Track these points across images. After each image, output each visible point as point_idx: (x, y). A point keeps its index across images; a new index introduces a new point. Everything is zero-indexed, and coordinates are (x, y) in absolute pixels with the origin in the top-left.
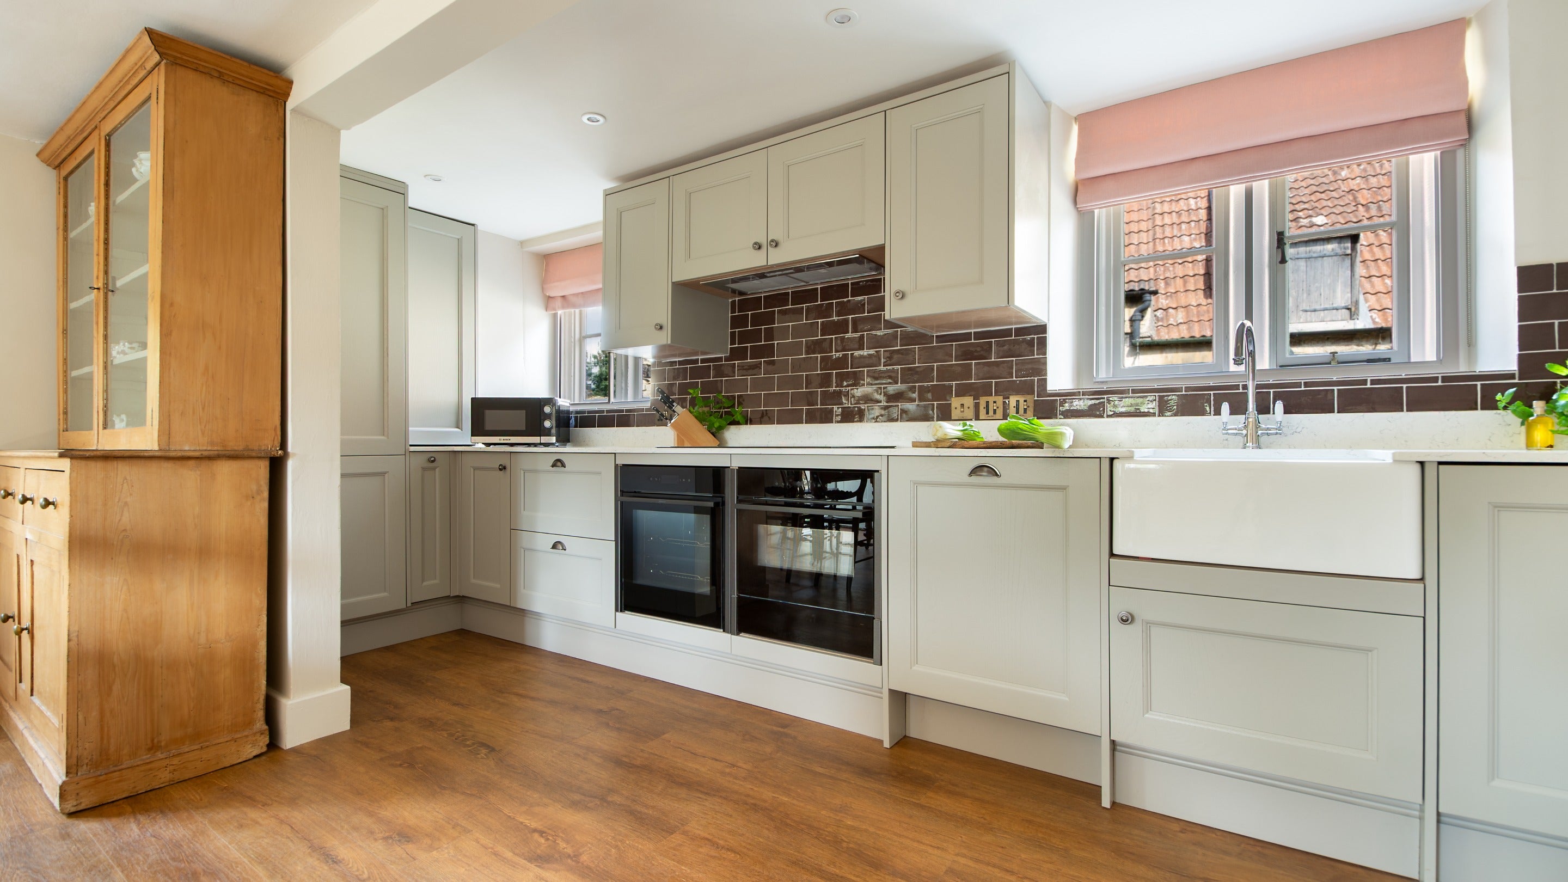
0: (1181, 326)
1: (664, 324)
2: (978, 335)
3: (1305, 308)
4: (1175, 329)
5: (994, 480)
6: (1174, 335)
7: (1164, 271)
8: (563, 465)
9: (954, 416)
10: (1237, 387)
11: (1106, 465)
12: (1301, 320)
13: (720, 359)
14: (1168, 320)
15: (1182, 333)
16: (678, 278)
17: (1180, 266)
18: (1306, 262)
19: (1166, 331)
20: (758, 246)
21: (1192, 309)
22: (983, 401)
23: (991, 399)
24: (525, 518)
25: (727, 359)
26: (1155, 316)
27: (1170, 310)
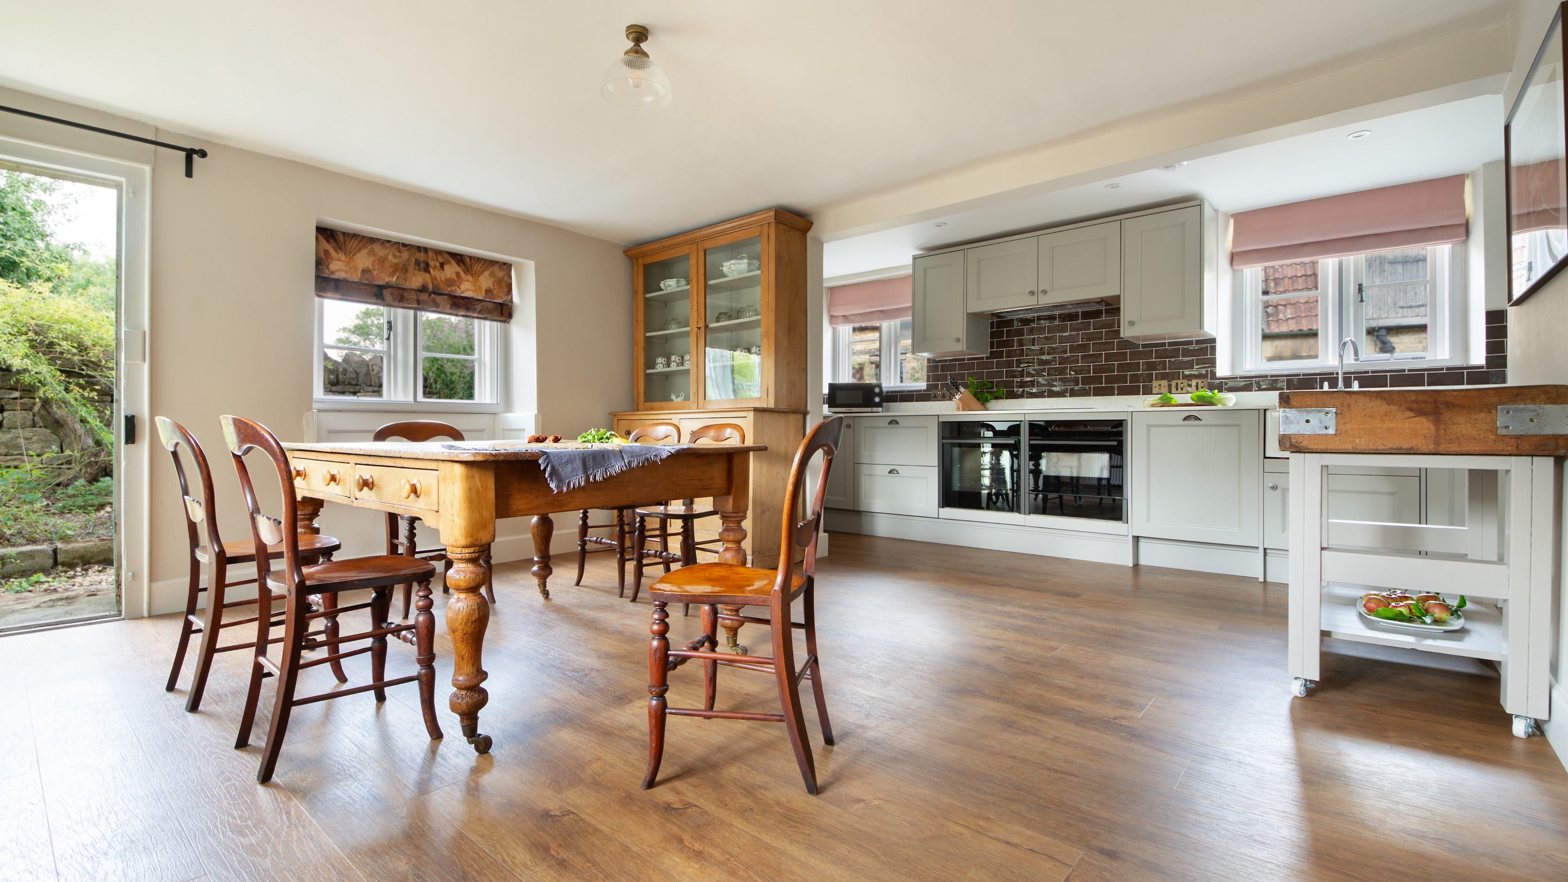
0: (1290, 321)
1: (961, 338)
2: (1170, 344)
3: (1401, 305)
4: (1284, 324)
5: (1198, 422)
6: (1284, 329)
7: (1274, 272)
8: (897, 423)
9: (1154, 392)
10: (1333, 374)
11: (1262, 413)
12: (1399, 316)
13: (982, 358)
14: (1277, 315)
15: (1292, 327)
16: (970, 310)
17: (1288, 268)
18: (1403, 266)
19: (1276, 325)
20: (1032, 293)
21: (1300, 306)
22: (1174, 383)
23: (1179, 382)
24: (865, 457)
25: (987, 358)
26: (1266, 312)
27: (1280, 307)
